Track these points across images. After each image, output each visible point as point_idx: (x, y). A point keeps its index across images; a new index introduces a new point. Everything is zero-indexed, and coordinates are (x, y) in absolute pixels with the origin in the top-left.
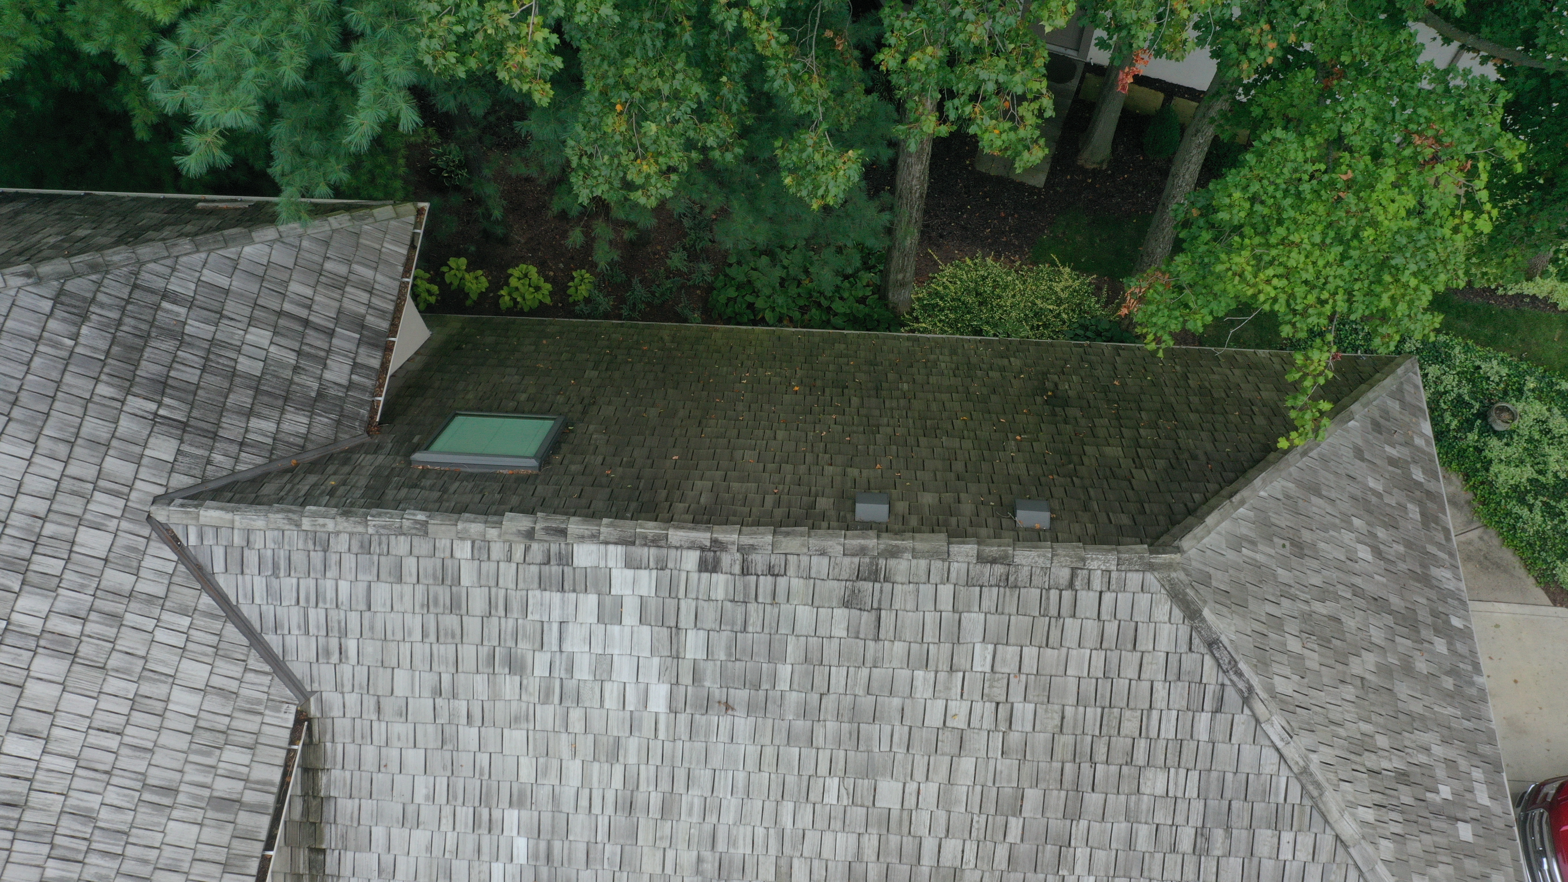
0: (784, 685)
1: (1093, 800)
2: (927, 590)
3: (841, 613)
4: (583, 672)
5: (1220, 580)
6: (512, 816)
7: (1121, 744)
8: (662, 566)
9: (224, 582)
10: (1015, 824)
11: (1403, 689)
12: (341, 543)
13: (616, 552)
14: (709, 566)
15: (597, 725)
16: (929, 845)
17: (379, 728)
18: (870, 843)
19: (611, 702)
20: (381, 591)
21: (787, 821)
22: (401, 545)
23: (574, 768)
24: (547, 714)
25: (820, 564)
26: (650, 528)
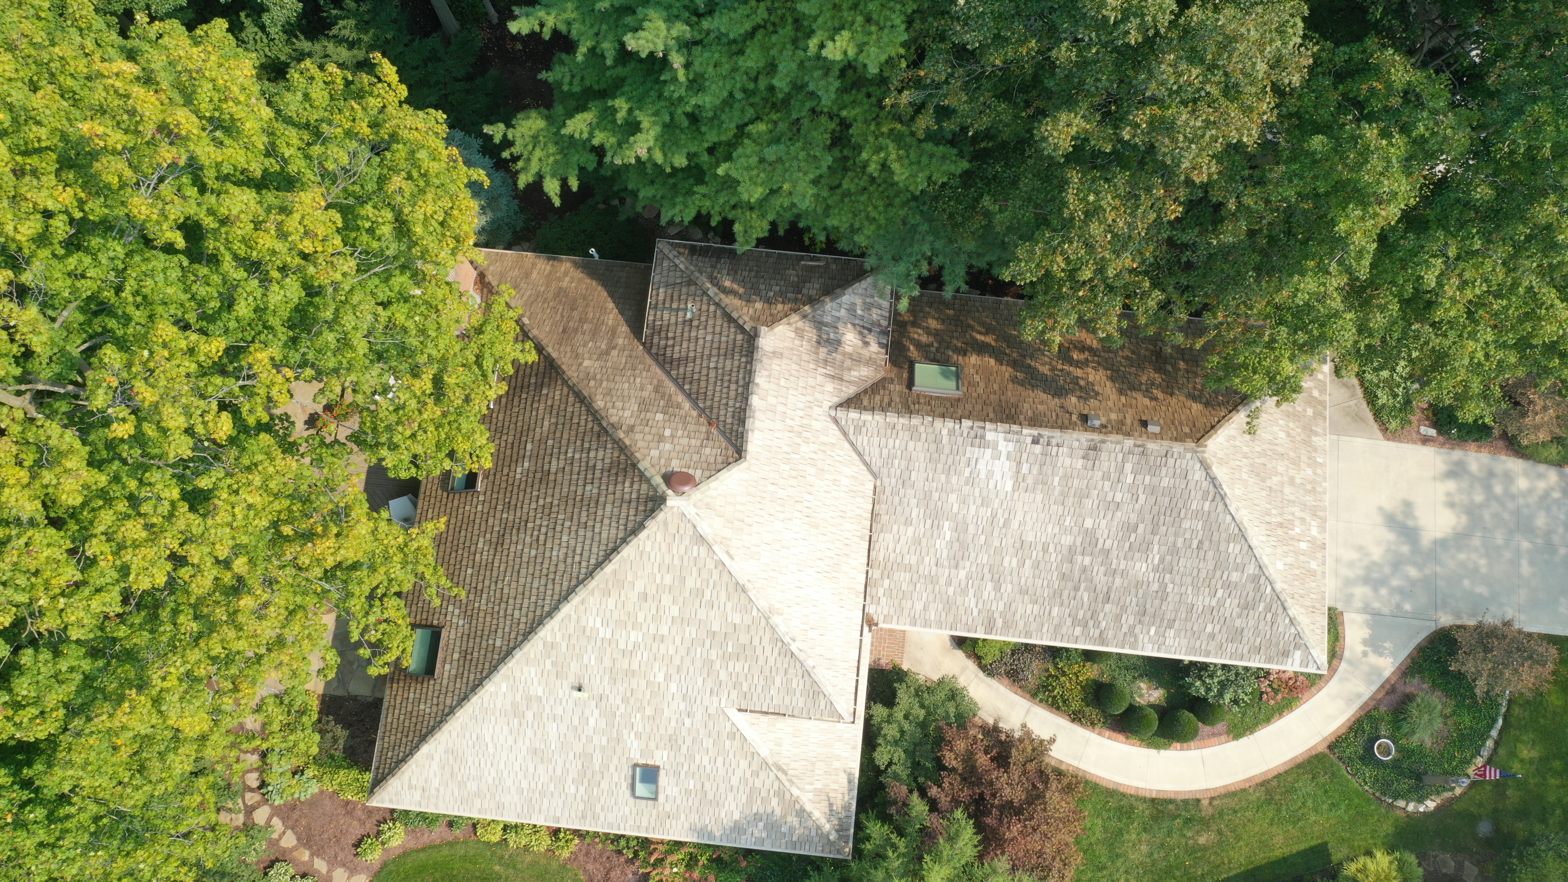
0: (1056, 483)
1: (1163, 529)
2: (1113, 455)
3: (1081, 461)
4: (983, 476)
5: (1220, 454)
6: (947, 524)
7: (1175, 511)
8: (1018, 441)
9: (852, 437)
10: (1133, 536)
11: (1287, 490)
12: (899, 427)
13: (1002, 435)
14: (1035, 441)
15: (985, 494)
16: (1101, 541)
17: (902, 491)
18: (1079, 540)
19: (991, 486)
20: (911, 444)
21: (1049, 530)
22: (922, 429)
23: (973, 509)
24: (966, 489)
25: (1076, 444)
26: (1015, 428)
